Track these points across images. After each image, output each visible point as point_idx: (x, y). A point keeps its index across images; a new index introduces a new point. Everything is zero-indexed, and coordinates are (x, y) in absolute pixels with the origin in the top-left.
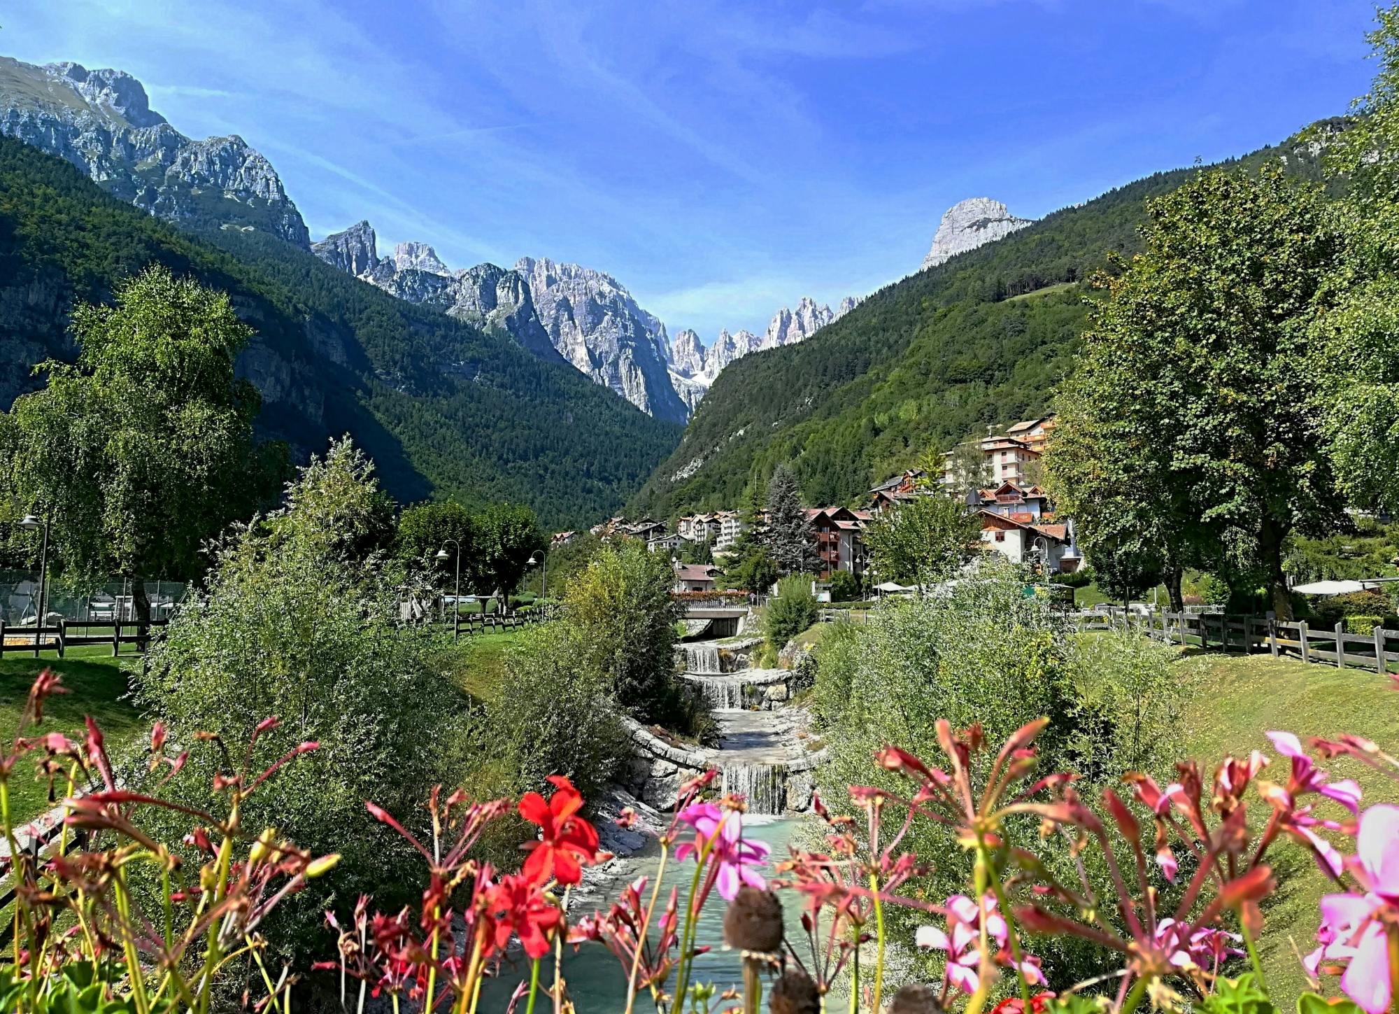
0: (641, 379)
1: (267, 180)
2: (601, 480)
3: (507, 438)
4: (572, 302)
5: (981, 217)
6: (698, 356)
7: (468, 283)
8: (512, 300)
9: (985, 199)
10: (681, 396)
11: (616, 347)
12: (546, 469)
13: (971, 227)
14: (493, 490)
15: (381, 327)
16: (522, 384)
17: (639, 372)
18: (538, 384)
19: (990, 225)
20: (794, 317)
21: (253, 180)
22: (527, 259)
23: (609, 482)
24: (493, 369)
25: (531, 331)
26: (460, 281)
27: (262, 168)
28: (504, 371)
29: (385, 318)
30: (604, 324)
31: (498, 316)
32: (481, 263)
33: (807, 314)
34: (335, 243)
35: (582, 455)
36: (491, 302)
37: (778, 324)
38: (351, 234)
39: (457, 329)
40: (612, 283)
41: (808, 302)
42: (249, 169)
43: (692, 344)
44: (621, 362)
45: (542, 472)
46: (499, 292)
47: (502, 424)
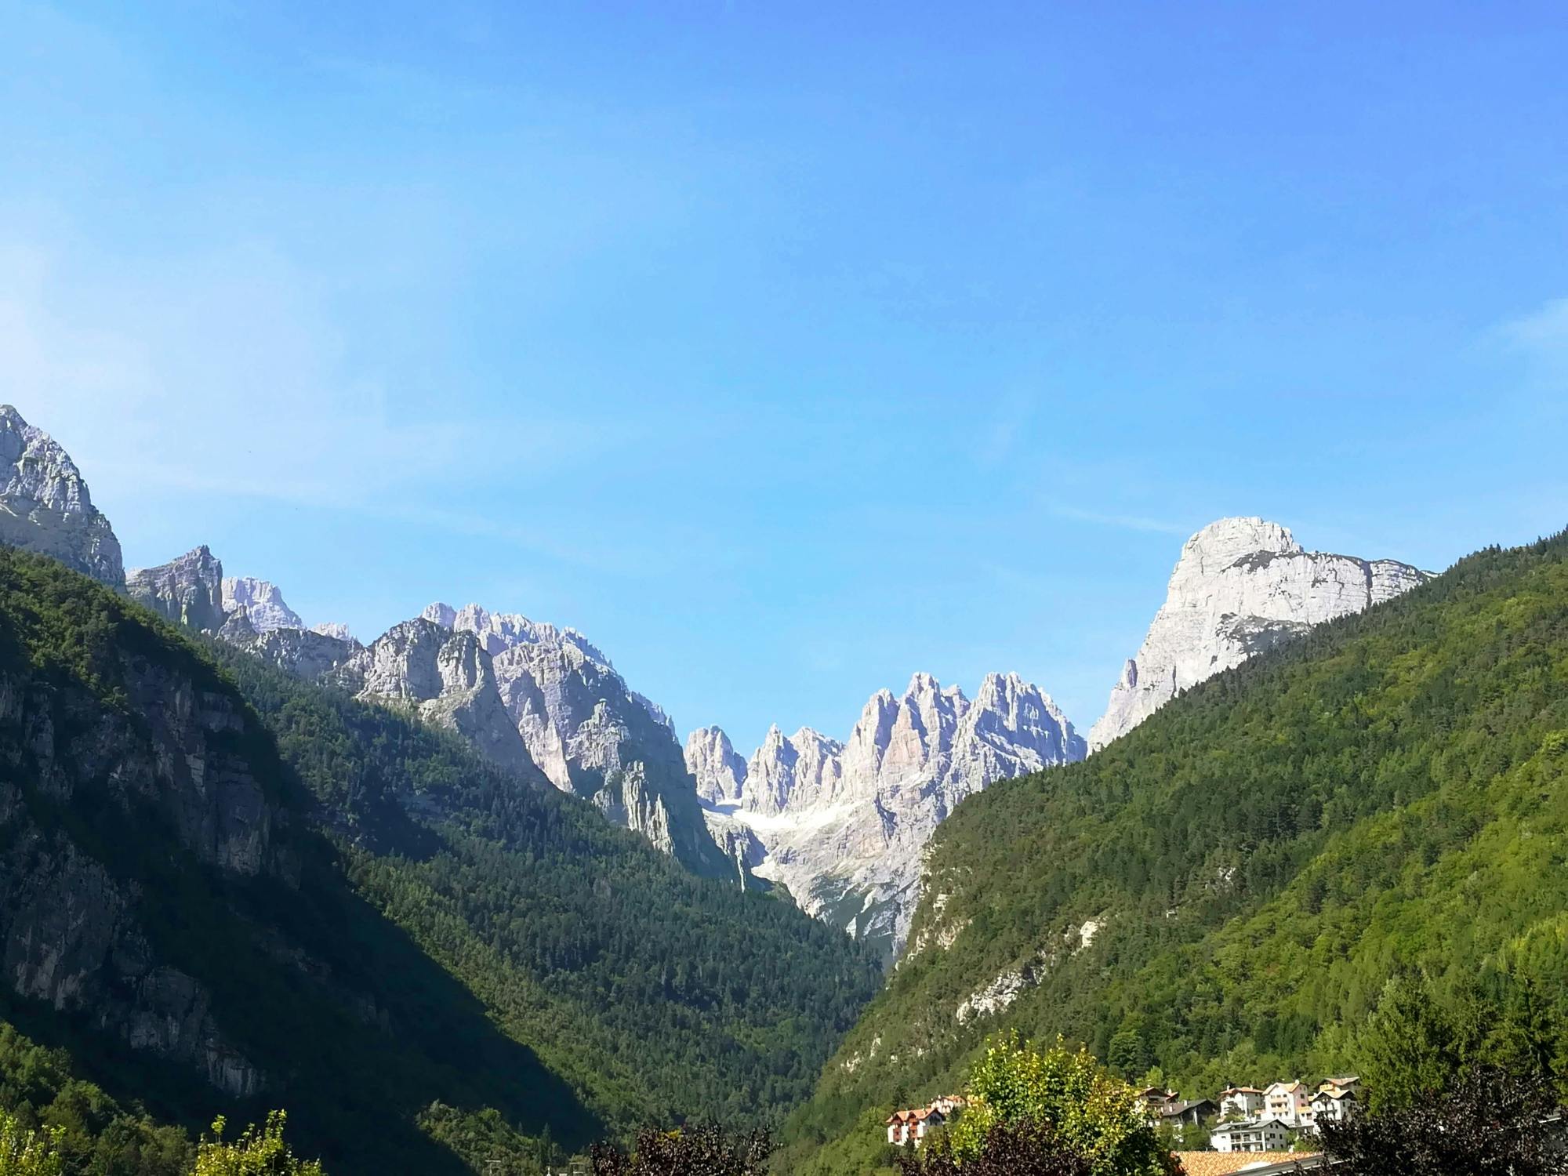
0: (662, 814)
1: (64, 480)
2: (690, 1003)
3: (536, 928)
4: (538, 681)
5: (1254, 549)
6: (729, 772)
7: (385, 653)
8: (463, 681)
9: (1255, 520)
10: (719, 843)
11: (615, 759)
12: (608, 985)
13: (1239, 564)
14: (555, 1026)
15: (312, 734)
16: (519, 829)
17: (659, 804)
18: (543, 827)
19: (1273, 562)
20: (904, 707)
21: (39, 480)
22: (441, 606)
23: (705, 1006)
24: (468, 803)
25: (495, 735)
26: (372, 649)
27: (54, 460)
28: (488, 808)
29: (315, 719)
30: (595, 719)
31: (440, 709)
32: (410, 618)
33: (925, 702)
34: (152, 584)
35: (653, 958)
36: (430, 686)
37: (875, 718)
38: (179, 568)
39: (406, 736)
40: (581, 644)
41: (925, 682)
42: (31, 463)
43: (718, 752)
44: (626, 786)
45: (601, 989)
46: (441, 666)
47: (522, 904)
